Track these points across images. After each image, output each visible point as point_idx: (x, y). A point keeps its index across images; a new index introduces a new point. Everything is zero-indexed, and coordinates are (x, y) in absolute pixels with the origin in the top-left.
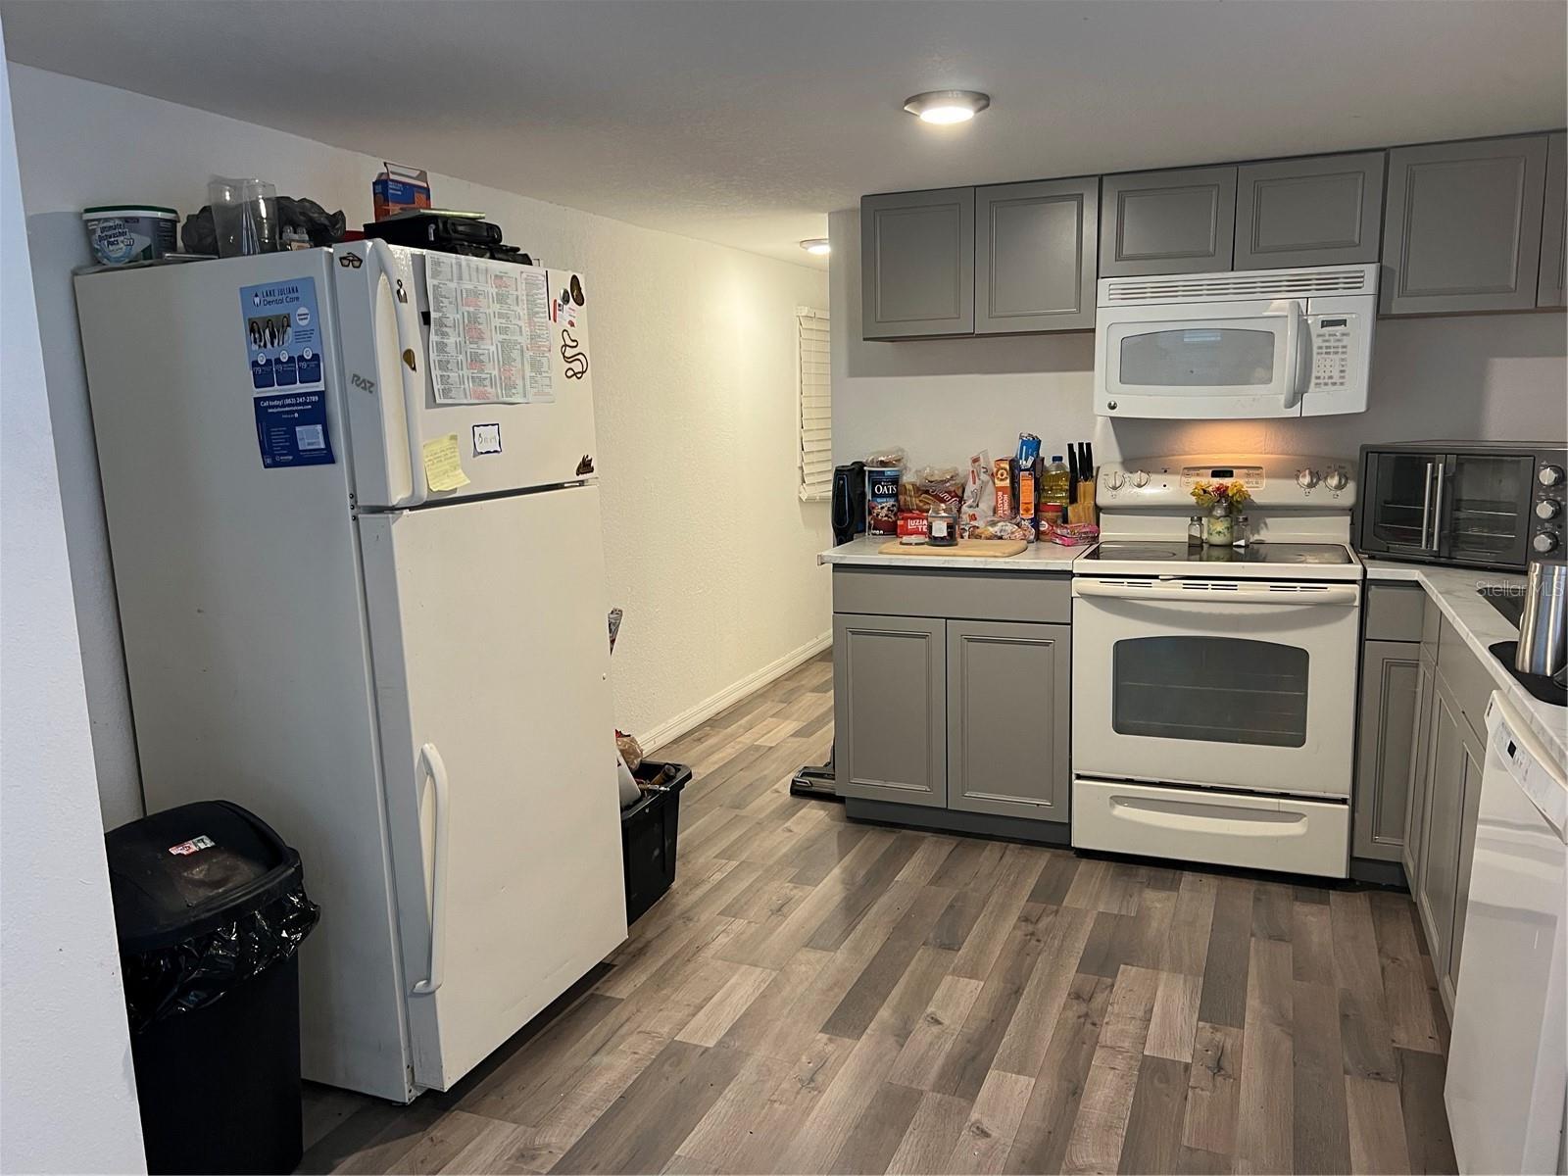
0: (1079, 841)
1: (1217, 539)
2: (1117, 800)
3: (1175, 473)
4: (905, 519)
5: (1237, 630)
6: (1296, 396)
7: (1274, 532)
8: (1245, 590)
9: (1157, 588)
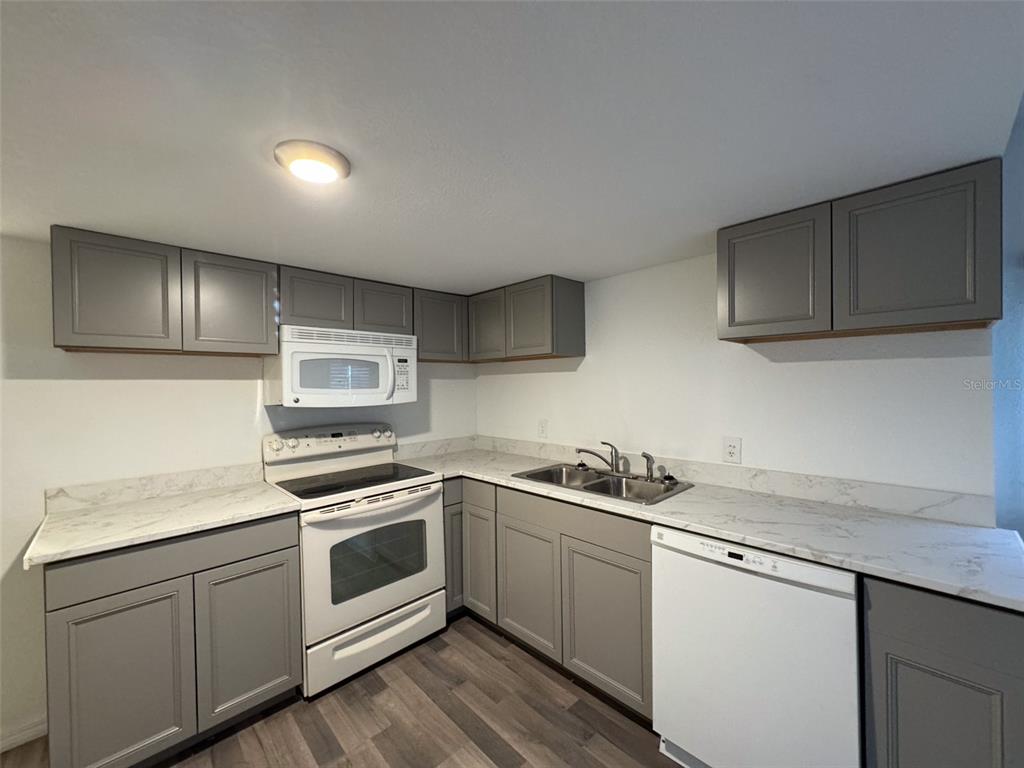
2: (337, 648)
6: (391, 395)
8: (397, 497)
9: (352, 507)
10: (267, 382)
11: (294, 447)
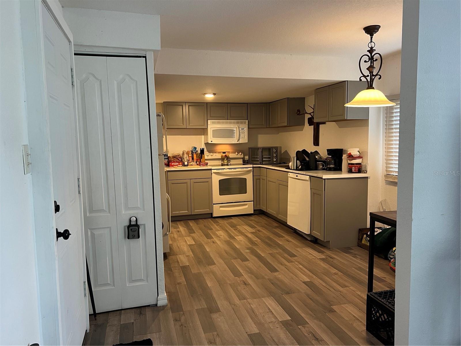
0: (215, 215)
1: (226, 164)
2: (221, 207)
3: (217, 153)
4: (171, 163)
5: (237, 176)
6: (239, 140)
7: (232, 162)
8: (237, 170)
9: (225, 170)
10: (205, 136)
11: (212, 155)
